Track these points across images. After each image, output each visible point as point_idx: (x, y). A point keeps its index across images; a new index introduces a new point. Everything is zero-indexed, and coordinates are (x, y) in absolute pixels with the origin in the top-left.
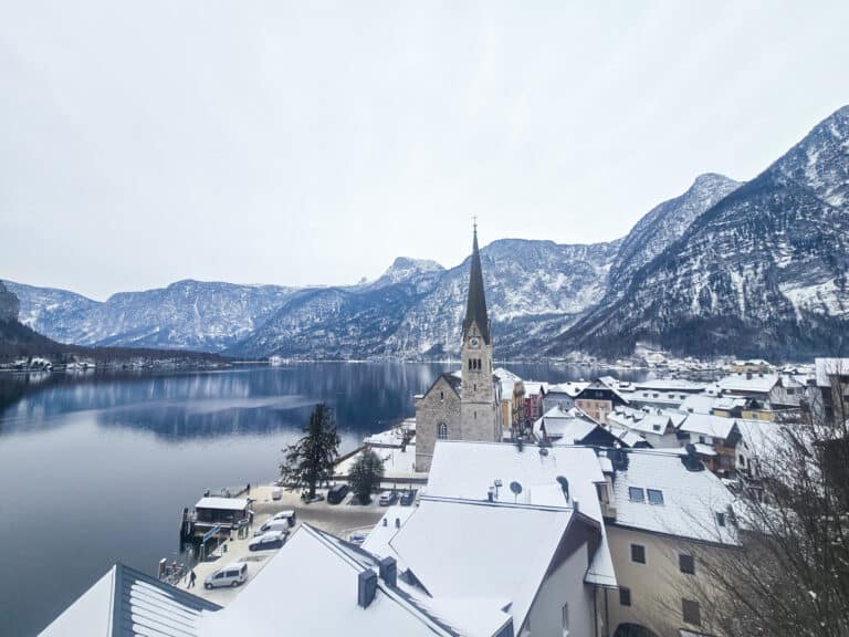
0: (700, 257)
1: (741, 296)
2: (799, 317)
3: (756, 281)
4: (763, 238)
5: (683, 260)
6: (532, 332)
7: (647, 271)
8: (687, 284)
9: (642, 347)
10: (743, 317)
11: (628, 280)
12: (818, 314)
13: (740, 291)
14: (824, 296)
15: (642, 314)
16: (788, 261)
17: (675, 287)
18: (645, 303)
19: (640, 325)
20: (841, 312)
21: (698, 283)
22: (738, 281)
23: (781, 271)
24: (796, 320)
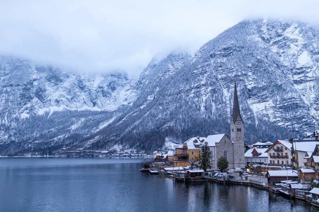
0: (206, 75)
2: (257, 123)
5: (196, 76)
6: (74, 127)
8: (198, 95)
9: (170, 141)
11: (155, 87)
12: (265, 121)
13: (228, 102)
14: (268, 109)
15: (168, 115)
16: (252, 84)
17: (190, 96)
18: (171, 106)
19: (168, 124)
20: (275, 120)
21: (204, 94)
22: (227, 95)
23: (249, 90)
24: (255, 124)
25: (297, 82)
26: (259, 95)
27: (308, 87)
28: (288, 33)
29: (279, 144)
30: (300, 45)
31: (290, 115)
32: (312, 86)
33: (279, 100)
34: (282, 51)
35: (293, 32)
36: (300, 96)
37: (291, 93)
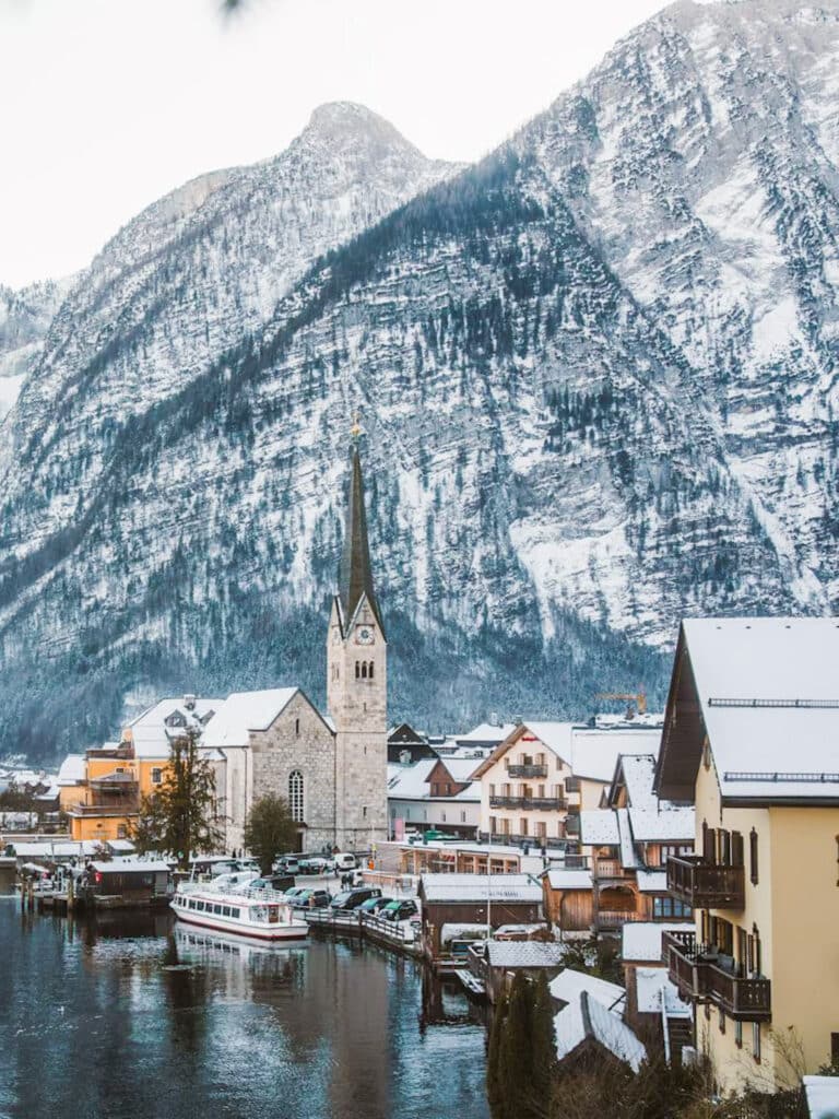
0: (321, 405)
1: (420, 551)
2: (549, 630)
3: (460, 507)
4: (484, 370)
5: (272, 411)
7: (162, 430)
10: (421, 622)
11: (85, 455)
12: (587, 622)
13: (420, 534)
14: (604, 570)
15: (142, 589)
16: (535, 453)
17: (244, 502)
18: (152, 551)
19: (137, 633)
20: (632, 620)
21: (311, 495)
22: (414, 503)
23: (520, 481)
24: (541, 639)
25: (740, 447)
26: (563, 501)
27: (792, 472)
28: (713, 213)
29: (531, 740)
30: (768, 269)
31: (700, 597)
32: (809, 466)
33: (654, 526)
34: (678, 297)
35: (735, 211)
36: (750, 511)
37: (711, 497)
